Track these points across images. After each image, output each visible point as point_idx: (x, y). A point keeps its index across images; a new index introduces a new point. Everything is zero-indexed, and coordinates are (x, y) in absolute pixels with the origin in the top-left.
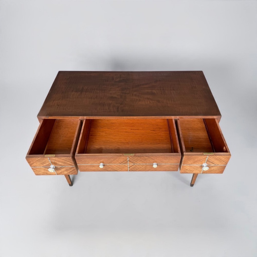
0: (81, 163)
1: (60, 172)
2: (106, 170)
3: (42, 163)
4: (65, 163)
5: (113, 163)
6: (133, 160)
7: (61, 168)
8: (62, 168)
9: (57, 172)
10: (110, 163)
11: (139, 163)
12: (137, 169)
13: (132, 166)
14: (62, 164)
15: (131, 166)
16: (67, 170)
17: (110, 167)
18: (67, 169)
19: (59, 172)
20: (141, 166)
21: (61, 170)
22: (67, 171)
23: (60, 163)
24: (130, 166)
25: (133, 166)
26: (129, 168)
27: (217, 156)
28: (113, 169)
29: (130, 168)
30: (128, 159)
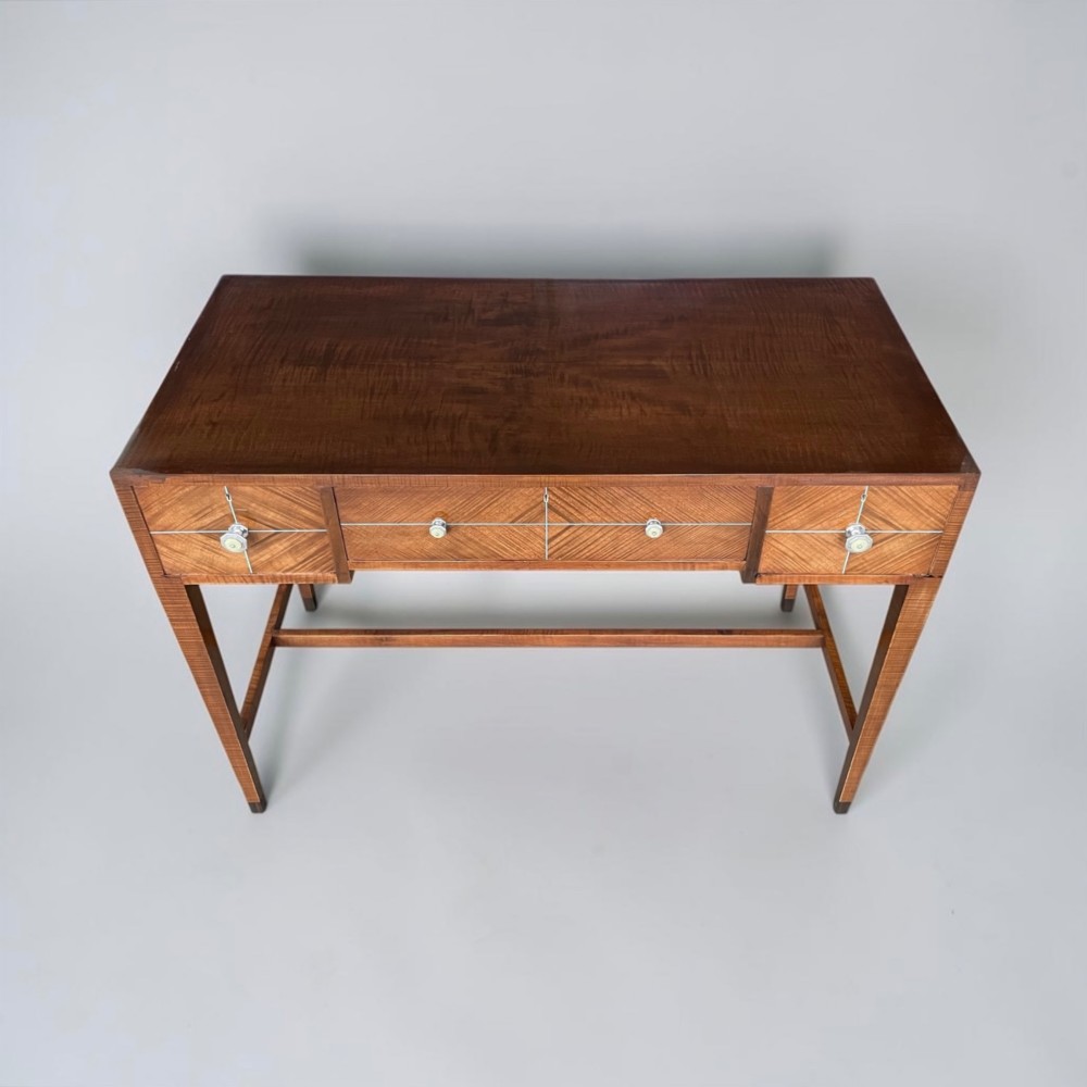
0: (357, 517)
1: (268, 556)
2: (456, 553)
3: (197, 514)
4: (288, 513)
5: (485, 520)
6: (567, 503)
7: (272, 539)
8: (277, 536)
9: (255, 557)
10: (475, 516)
11: (591, 521)
12: (582, 547)
13: (559, 534)
14: (279, 518)
15: (558, 531)
16: (294, 550)
17: (470, 540)
18: (297, 547)
19: (263, 559)
20: (598, 535)
21: (272, 547)
22: (298, 552)
23: (271, 515)
24: (555, 533)
25: (564, 535)
26: (550, 541)
27: (903, 488)
28: (485, 548)
29: (553, 543)
30: (547, 501)
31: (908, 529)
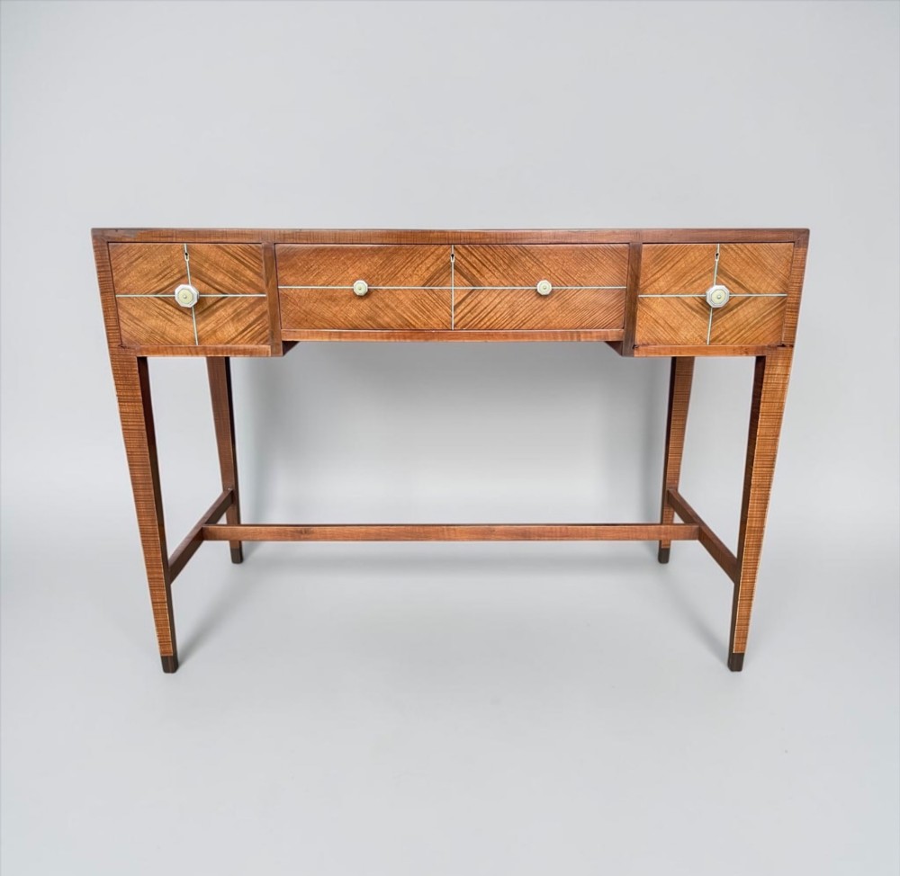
0: (292, 279)
1: (212, 325)
2: (374, 321)
3: (158, 275)
4: (235, 275)
5: (400, 283)
6: (469, 262)
7: (218, 305)
8: (223, 302)
9: (202, 325)
10: (392, 278)
11: (491, 284)
12: (483, 315)
13: (463, 300)
14: (227, 281)
15: (463, 296)
16: (237, 317)
17: (388, 306)
18: (240, 313)
19: (208, 328)
20: (497, 301)
21: (217, 314)
22: (239, 320)
23: (219, 278)
24: (460, 299)
25: (468, 300)
26: (456, 307)
28: (401, 317)
29: (459, 311)
30: (453, 261)
31: (758, 293)
